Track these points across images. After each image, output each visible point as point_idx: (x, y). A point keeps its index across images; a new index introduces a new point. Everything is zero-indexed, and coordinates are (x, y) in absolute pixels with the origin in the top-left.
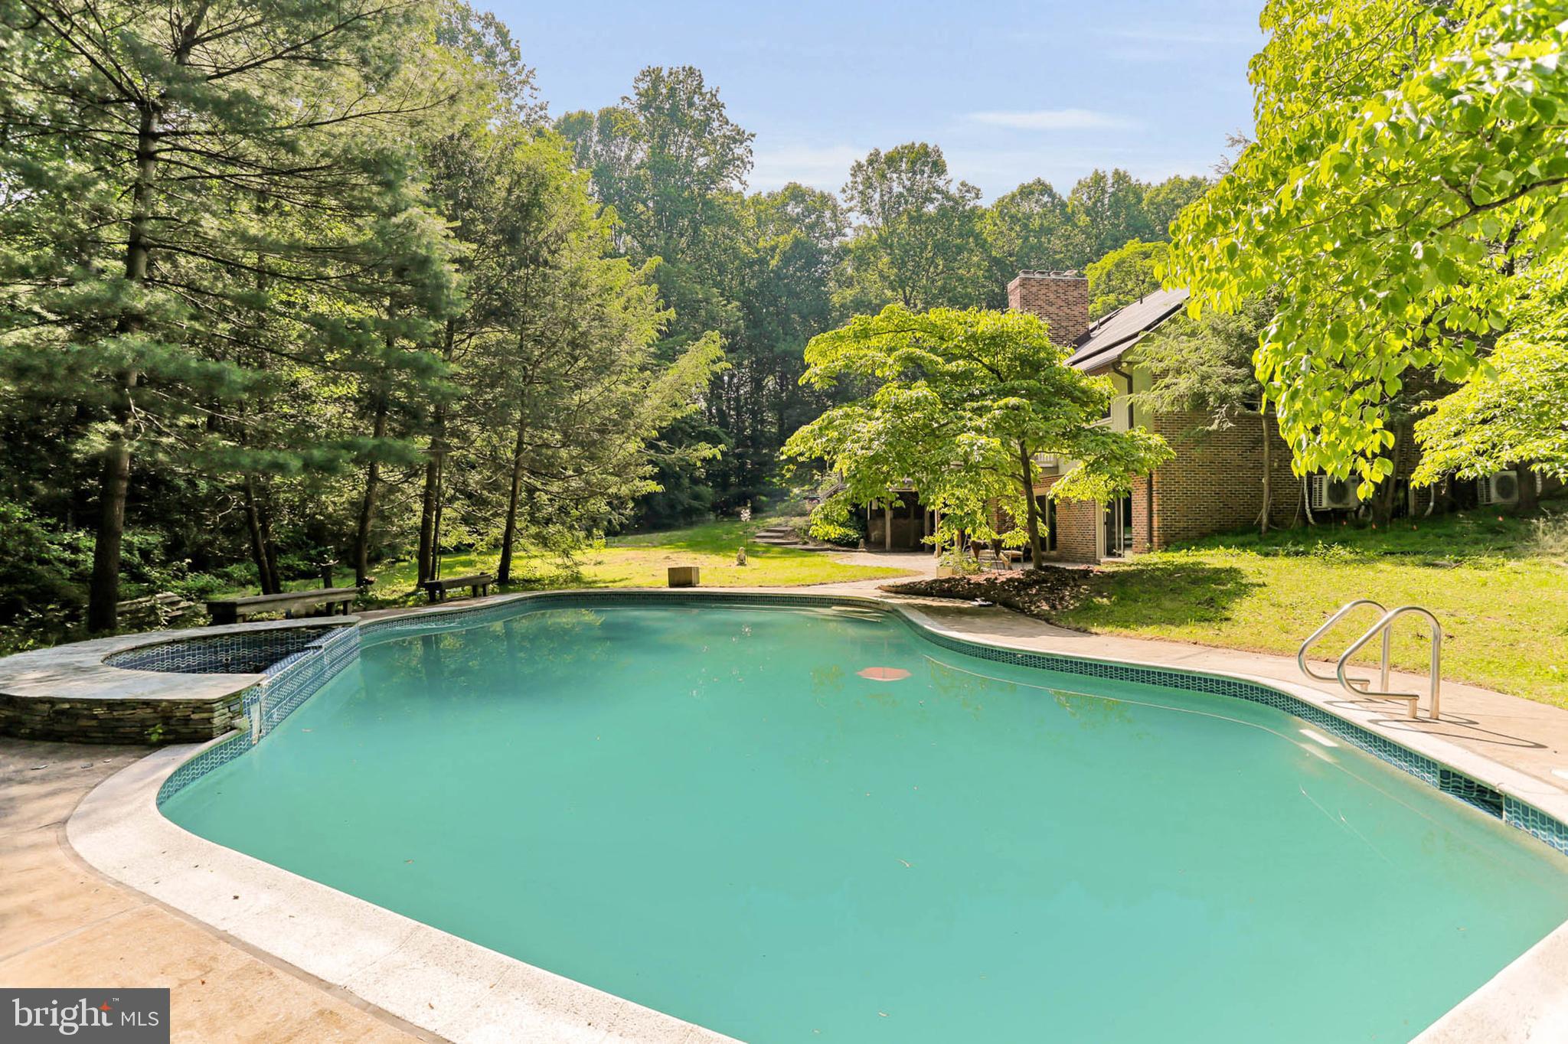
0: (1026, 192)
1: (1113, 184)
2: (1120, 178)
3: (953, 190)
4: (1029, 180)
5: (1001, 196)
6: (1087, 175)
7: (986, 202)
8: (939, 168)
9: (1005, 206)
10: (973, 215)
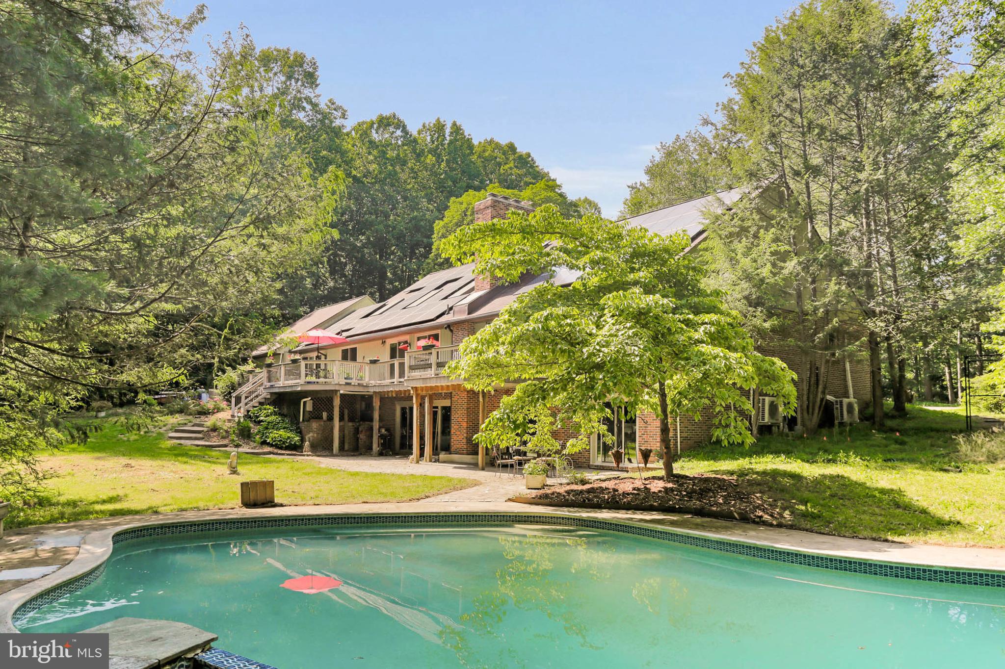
0: (384, 122)
1: (451, 133)
2: (457, 129)
3: (323, 105)
4: (386, 113)
5: (361, 121)
6: (431, 120)
7: (349, 125)
8: (311, 78)
9: (364, 131)
10: (337, 132)
